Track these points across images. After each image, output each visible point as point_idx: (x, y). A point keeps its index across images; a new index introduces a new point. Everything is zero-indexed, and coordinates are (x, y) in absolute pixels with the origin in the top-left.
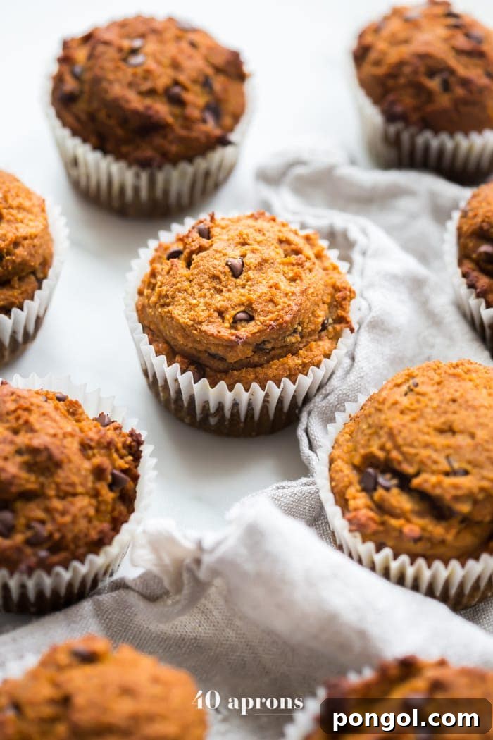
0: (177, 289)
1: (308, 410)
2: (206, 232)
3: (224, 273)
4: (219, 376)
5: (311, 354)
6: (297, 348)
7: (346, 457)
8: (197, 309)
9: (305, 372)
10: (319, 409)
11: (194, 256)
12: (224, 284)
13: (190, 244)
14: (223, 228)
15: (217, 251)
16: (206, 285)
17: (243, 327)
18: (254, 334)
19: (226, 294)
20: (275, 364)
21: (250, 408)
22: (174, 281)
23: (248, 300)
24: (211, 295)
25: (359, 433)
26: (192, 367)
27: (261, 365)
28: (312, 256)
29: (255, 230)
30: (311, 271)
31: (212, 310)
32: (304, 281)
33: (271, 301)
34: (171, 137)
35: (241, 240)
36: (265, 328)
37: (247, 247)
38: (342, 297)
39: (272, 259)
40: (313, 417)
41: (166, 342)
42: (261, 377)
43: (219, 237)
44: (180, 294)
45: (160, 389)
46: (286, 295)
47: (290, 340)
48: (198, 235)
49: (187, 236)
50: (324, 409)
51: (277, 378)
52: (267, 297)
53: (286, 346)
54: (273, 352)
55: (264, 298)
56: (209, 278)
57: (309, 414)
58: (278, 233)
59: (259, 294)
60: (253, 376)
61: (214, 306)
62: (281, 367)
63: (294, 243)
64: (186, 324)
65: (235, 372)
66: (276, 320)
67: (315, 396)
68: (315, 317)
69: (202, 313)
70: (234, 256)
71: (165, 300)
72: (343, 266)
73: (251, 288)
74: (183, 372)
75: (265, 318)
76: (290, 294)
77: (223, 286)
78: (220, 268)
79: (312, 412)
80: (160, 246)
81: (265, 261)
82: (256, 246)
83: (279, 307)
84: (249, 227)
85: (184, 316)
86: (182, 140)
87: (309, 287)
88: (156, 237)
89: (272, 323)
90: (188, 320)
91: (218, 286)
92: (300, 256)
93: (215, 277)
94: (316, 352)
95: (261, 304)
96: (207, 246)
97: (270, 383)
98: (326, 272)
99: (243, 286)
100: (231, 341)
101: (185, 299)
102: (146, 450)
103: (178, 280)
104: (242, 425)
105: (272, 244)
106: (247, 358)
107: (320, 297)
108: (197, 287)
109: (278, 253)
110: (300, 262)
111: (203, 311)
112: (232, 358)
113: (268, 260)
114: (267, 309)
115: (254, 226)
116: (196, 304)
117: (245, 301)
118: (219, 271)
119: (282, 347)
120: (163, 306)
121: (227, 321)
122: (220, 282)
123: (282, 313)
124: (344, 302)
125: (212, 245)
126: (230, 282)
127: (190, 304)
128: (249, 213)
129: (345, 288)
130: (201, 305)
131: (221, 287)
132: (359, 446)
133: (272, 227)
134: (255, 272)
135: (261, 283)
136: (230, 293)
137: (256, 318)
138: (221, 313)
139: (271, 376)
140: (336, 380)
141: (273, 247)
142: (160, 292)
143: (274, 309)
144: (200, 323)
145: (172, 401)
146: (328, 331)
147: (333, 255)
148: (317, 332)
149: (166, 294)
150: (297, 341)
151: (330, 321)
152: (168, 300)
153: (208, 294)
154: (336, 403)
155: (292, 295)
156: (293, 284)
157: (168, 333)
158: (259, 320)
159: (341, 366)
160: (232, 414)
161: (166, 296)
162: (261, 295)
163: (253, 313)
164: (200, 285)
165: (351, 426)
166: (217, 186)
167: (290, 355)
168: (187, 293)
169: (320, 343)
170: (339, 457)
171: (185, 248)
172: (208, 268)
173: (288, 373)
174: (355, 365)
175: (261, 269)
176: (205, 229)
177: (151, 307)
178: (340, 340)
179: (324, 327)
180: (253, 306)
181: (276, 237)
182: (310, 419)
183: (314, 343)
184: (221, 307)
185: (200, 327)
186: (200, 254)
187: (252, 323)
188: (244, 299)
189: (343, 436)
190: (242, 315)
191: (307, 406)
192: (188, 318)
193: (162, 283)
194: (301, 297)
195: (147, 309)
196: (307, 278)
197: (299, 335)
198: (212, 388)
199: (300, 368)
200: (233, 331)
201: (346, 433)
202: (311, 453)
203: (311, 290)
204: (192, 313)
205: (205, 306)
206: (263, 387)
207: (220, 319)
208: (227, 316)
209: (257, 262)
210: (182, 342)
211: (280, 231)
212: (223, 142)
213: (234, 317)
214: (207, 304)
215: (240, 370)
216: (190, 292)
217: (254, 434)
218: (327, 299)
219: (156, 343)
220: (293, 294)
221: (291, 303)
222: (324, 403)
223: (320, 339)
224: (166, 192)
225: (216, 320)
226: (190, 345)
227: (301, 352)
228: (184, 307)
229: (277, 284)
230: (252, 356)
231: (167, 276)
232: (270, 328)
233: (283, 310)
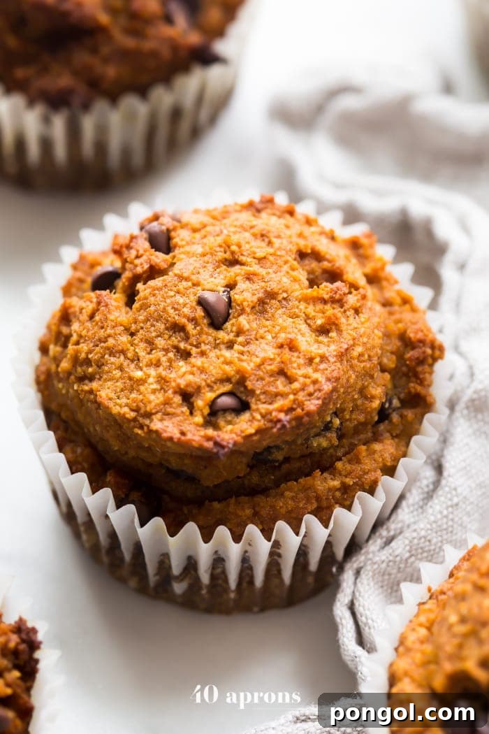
0: (108, 348)
1: (355, 566)
2: (163, 240)
3: (193, 320)
4: (185, 510)
5: (358, 469)
6: (332, 456)
7: (419, 673)
8: (142, 388)
9: (348, 503)
10: (376, 566)
11: (140, 286)
12: (193, 340)
13: (132, 263)
14: (195, 230)
15: (181, 278)
16: (160, 342)
17: (230, 423)
18: (251, 435)
19: (198, 361)
20: (291, 491)
21: (246, 565)
22: (102, 333)
23: (238, 372)
24: (170, 361)
25: (444, 630)
26: (135, 495)
27: (264, 491)
28: (362, 282)
29: (255, 235)
30: (357, 311)
31: (170, 392)
32: (344, 333)
33: (282, 373)
34: (105, 50)
35: (228, 255)
36: (269, 425)
37: (237, 269)
38: (417, 358)
39: (285, 291)
40: (365, 582)
41: (90, 444)
42: (264, 513)
43: (187, 249)
44: (112, 359)
45: (82, 529)
46: (310, 361)
47: (319, 445)
48: (147, 245)
49: (128, 247)
50: (384, 565)
51: (293, 515)
52: (274, 367)
53: (311, 455)
54: (286, 467)
55: (269, 368)
56: (167, 329)
57: (358, 573)
58: (295, 239)
59: (258, 361)
60: (248, 512)
61: (173, 384)
62: (301, 495)
63: (328, 256)
64: (123, 416)
65: (216, 505)
66: (290, 410)
67: (367, 541)
68: (366, 398)
69: (152, 397)
70: (213, 285)
71: (86, 370)
72: (421, 296)
73: (246, 349)
74: (119, 505)
75: (271, 407)
76: (317, 360)
77: (192, 345)
78: (186, 310)
79: (362, 572)
80: (82, 258)
81: (271, 295)
82: (255, 268)
83: (296, 385)
84: (244, 228)
85: (118, 401)
86: (125, 55)
87: (354, 345)
88: (77, 242)
89: (282, 416)
90: (126, 410)
91: (182, 345)
92: (338, 284)
93: (177, 328)
94: (368, 464)
95: (262, 379)
96: (164, 266)
97: (281, 525)
98: (388, 309)
99: (230, 345)
100: (206, 450)
101: (121, 368)
102: (47, 659)
103: (109, 331)
104: (232, 595)
105: (286, 262)
106: (238, 477)
107: (375, 361)
108: (143, 345)
109: (295, 280)
110: (337, 297)
111: (154, 392)
112: (209, 479)
113: (277, 294)
114: (272, 389)
115: (252, 227)
116: (141, 379)
117: (233, 373)
118: (185, 316)
119: (303, 456)
120: (81, 379)
121: (197, 413)
122: (187, 338)
123: (301, 396)
124: (420, 369)
125: (173, 264)
126: (204, 337)
127: (130, 378)
128: (244, 200)
129: (422, 342)
130: (151, 380)
131: (189, 347)
132: (442, 655)
133: (287, 227)
134: (251, 317)
135: (262, 338)
136: (204, 359)
137: (253, 406)
138: (187, 397)
139: (283, 511)
140: (406, 510)
141: (286, 268)
142: (77, 353)
143: (286, 389)
144: (149, 415)
145: (103, 551)
146: (391, 421)
147: (401, 273)
148: (369, 427)
149: (87, 358)
150: (332, 446)
151: (396, 403)
152: (90, 370)
153: (164, 359)
154: (407, 555)
155: (321, 362)
156: (322, 338)
157: (91, 429)
158: (257, 410)
159: (418, 484)
160: (213, 577)
161: (88, 362)
162: (263, 363)
163: (247, 396)
164: (150, 343)
165: (430, 610)
166: (196, 133)
167: (318, 472)
168: (126, 358)
169: (377, 447)
170: (406, 674)
171: (124, 268)
172: (164, 310)
173: (315, 505)
174: (443, 482)
175: (263, 312)
176: (162, 232)
177: (60, 380)
178: (415, 438)
179: (383, 414)
180: (248, 384)
181: (294, 249)
182: (359, 585)
183: (364, 448)
184: (187, 385)
185: (147, 422)
186: (151, 283)
187: (246, 416)
188: (229, 370)
189: (414, 630)
190: (226, 401)
191: (354, 559)
192: (127, 405)
193: (81, 336)
194: (338, 364)
195: (55, 382)
196: (351, 325)
197: (334, 435)
198: (172, 535)
199: (338, 494)
200: (210, 432)
201: (421, 625)
202: (359, 651)
203: (359, 349)
204: (133, 395)
205: (158, 382)
206: (267, 533)
207: (185, 409)
208: (200, 403)
209: (255, 299)
210: (116, 448)
211: (301, 235)
212: (205, 57)
213: (212, 404)
214: (162, 381)
215: (225, 499)
216: (130, 355)
217: (256, 609)
218: (390, 362)
219: (72, 445)
220: (323, 358)
221: (317, 376)
222: (384, 555)
223: (376, 438)
224: (101, 147)
225: (178, 411)
226: (132, 453)
227: (339, 465)
228: (120, 384)
229: (291, 341)
230: (249, 474)
231: (89, 324)
232: (279, 426)
233: (303, 389)
